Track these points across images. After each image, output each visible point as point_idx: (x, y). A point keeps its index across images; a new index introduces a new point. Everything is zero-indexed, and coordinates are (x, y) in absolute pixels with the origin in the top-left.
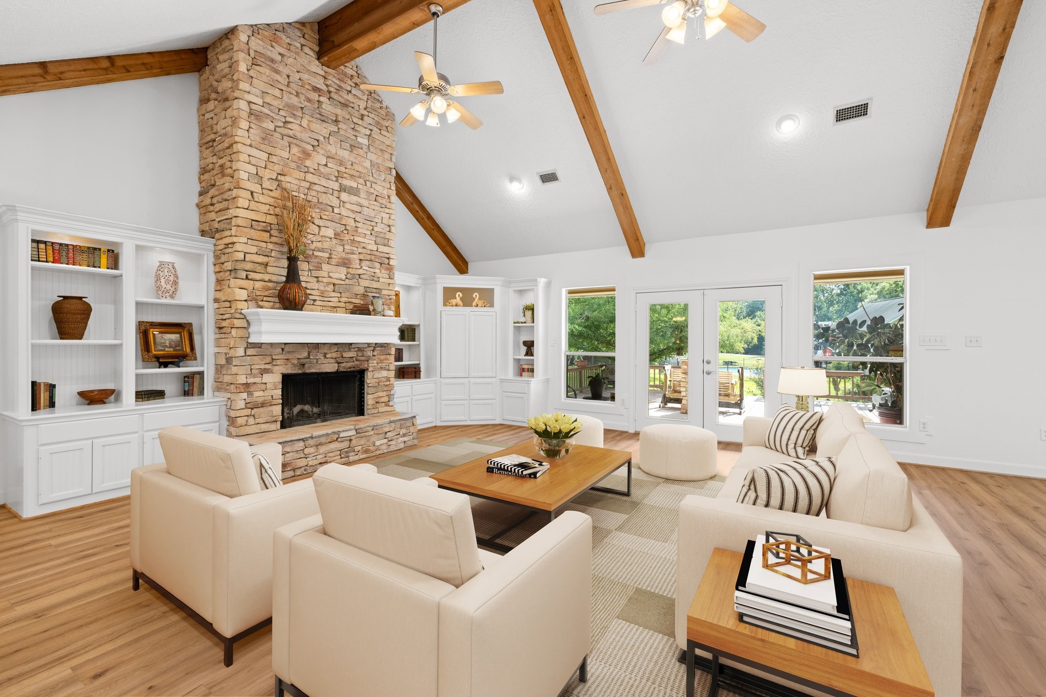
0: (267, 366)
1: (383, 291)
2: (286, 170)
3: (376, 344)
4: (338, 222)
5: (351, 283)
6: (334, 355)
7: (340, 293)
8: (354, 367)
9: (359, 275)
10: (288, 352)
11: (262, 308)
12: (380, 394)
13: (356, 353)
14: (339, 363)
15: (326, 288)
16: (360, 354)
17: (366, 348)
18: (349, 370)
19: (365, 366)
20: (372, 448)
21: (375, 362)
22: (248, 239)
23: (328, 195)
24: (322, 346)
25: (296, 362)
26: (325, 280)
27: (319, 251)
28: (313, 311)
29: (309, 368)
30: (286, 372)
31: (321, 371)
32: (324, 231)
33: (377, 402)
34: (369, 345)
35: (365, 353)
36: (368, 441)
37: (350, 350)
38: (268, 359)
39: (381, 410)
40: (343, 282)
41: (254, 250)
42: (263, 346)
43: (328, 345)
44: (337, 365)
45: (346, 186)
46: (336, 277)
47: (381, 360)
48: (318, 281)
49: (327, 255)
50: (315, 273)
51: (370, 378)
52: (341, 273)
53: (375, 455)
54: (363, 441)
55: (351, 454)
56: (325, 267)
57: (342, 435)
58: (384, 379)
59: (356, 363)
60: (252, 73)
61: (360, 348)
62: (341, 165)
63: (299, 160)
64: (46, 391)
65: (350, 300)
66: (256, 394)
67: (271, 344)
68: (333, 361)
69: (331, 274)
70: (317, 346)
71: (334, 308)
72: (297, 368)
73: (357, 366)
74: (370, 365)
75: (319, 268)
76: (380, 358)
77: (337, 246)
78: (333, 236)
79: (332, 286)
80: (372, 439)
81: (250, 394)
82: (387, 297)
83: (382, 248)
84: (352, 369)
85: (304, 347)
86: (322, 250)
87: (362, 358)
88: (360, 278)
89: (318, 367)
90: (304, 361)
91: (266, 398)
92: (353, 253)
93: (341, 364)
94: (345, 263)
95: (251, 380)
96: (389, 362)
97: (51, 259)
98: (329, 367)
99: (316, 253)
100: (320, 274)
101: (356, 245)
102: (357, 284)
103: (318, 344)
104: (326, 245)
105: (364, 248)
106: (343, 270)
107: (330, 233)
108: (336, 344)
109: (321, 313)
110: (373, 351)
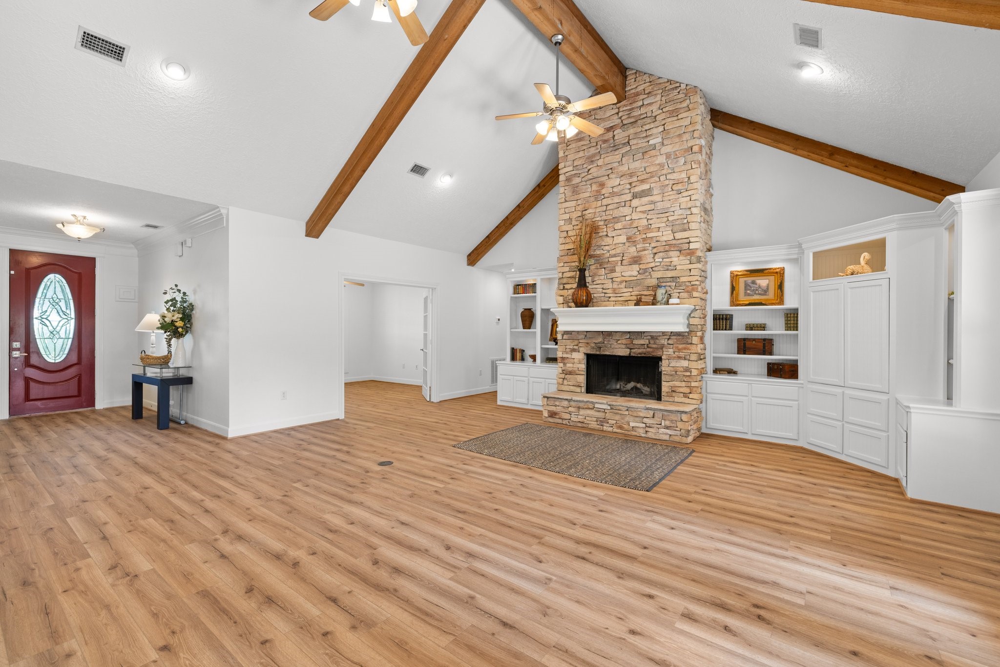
0: (576, 347)
1: (682, 278)
2: (587, 205)
3: (671, 332)
4: (629, 227)
5: (643, 277)
6: (624, 342)
7: (633, 288)
8: (645, 354)
9: (652, 268)
10: (590, 338)
11: (571, 307)
12: (677, 384)
13: (648, 341)
14: (631, 349)
15: (619, 286)
16: (652, 342)
17: (659, 336)
18: (639, 355)
19: (658, 353)
20: (626, 426)
21: (671, 350)
22: (564, 263)
23: (621, 208)
24: (615, 333)
25: (593, 345)
26: (618, 280)
27: (612, 257)
28: (606, 306)
29: (603, 351)
30: (589, 352)
31: (614, 354)
32: (616, 240)
33: (674, 391)
34: (664, 333)
35: (657, 341)
36: (623, 419)
37: (641, 338)
38: (576, 342)
39: (677, 399)
40: (635, 278)
41: (567, 269)
42: (573, 333)
43: (621, 333)
44: (628, 350)
45: (637, 193)
46: (628, 275)
47: (679, 350)
48: (613, 282)
49: (619, 258)
50: (610, 276)
51: (664, 367)
52: (634, 270)
53: (629, 434)
54: (617, 417)
55: (605, 424)
56: (618, 268)
57: (597, 406)
58: (682, 369)
59: (648, 350)
60: (566, 154)
61: (654, 337)
62: (632, 176)
63: (597, 192)
64: (519, 352)
65: (641, 293)
66: (568, 365)
67: (578, 332)
68: (624, 346)
69: (623, 274)
70: (610, 334)
71: (626, 302)
72: (595, 350)
73: (649, 352)
74: (664, 353)
75: (613, 271)
76: (678, 347)
77: (630, 248)
78: (625, 241)
79: (624, 283)
80: (627, 419)
81: (565, 364)
82: (688, 284)
83: (679, 235)
84: (643, 355)
85: (599, 335)
86: (615, 256)
87: (654, 346)
88: (653, 271)
89: (612, 351)
90: (600, 345)
91: (574, 369)
92: (645, 250)
93: (632, 350)
94: (636, 260)
95: (565, 356)
96: (689, 351)
97: (522, 292)
98: (622, 352)
99: (611, 259)
100: (614, 275)
101: (649, 241)
102: (649, 277)
103: (611, 332)
104: (618, 251)
105: (657, 241)
106: (636, 267)
107: (623, 239)
108: (629, 332)
109: (615, 307)
110: (668, 339)
